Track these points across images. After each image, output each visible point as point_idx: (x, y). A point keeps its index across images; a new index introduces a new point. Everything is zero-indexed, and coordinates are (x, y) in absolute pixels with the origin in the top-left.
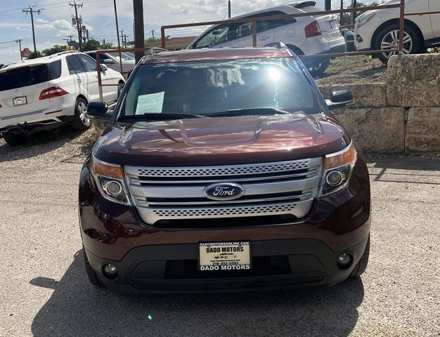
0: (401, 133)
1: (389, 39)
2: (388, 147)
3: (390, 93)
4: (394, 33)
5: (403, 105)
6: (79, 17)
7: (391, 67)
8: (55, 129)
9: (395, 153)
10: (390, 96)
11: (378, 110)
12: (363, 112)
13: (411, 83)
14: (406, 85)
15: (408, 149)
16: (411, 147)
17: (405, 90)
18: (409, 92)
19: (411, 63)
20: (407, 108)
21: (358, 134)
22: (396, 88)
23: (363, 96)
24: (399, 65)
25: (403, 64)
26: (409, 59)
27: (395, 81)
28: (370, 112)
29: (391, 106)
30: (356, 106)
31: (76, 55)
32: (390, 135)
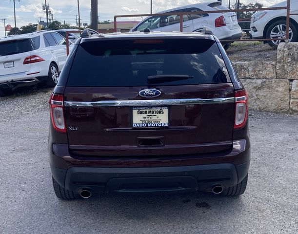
0: (287, 98)
1: (276, 31)
2: (278, 107)
3: (279, 69)
4: (280, 27)
5: (289, 78)
6: (47, 5)
7: (280, 50)
8: (33, 86)
9: (283, 112)
10: (279, 72)
11: (270, 81)
12: (259, 82)
13: (294, 62)
14: (291, 64)
15: (292, 109)
16: (294, 108)
17: (290, 67)
18: (293, 69)
19: (295, 49)
20: (291, 80)
21: (256, 97)
22: (284, 66)
23: (260, 71)
24: (286, 49)
25: (288, 49)
26: (293, 46)
27: (283, 61)
28: (265, 82)
29: (279, 78)
30: (254, 77)
31: (50, 33)
32: (279, 99)
